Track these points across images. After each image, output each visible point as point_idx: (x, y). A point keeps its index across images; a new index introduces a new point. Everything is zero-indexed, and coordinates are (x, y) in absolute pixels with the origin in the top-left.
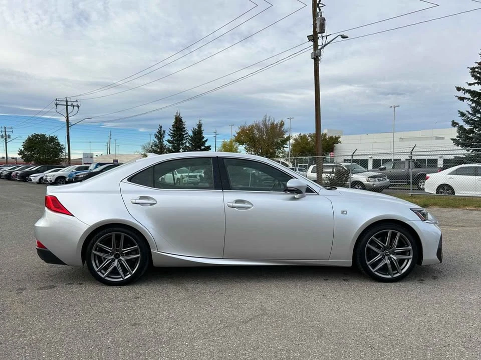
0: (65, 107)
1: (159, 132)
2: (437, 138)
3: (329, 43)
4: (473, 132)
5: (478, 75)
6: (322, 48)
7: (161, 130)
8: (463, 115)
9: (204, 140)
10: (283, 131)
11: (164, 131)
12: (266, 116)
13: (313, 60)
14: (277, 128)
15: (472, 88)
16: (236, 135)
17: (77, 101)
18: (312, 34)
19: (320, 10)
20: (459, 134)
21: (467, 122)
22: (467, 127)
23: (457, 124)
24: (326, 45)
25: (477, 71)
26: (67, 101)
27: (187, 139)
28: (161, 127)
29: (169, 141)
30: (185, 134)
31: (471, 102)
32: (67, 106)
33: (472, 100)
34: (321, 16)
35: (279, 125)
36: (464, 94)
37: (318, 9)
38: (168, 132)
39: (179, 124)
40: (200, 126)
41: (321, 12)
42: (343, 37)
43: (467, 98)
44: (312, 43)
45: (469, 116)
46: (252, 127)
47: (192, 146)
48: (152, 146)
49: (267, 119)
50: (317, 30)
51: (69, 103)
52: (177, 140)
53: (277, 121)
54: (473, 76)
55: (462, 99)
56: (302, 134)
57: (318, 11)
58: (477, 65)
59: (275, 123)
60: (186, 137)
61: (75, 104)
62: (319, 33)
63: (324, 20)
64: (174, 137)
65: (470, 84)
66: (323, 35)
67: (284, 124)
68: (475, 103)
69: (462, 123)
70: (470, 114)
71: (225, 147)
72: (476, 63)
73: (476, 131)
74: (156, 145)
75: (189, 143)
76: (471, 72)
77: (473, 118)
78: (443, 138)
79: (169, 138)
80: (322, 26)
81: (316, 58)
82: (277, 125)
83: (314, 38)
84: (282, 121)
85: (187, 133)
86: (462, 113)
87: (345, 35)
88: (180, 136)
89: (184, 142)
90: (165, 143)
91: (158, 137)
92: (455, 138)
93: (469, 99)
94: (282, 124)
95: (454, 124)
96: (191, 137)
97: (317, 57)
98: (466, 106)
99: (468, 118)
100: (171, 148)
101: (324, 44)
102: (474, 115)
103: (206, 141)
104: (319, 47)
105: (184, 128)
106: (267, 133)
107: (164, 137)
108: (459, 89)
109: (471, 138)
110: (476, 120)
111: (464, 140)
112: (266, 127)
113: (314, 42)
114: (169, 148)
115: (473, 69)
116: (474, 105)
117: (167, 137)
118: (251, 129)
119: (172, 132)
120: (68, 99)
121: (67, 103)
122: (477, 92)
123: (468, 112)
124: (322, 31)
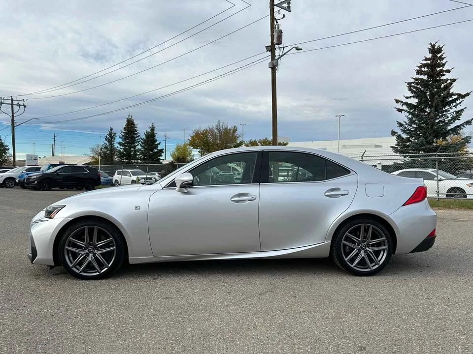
0: (11, 106)
1: (110, 134)
2: (377, 146)
3: (285, 54)
4: (410, 141)
5: (414, 89)
6: (279, 58)
7: (112, 132)
8: (401, 125)
9: (157, 143)
10: (236, 136)
11: (115, 134)
12: (219, 121)
13: (271, 69)
14: (230, 133)
15: (409, 101)
16: (190, 138)
17: (23, 100)
18: (270, 44)
19: (277, 22)
20: (398, 142)
21: (404, 132)
22: (405, 136)
23: (396, 133)
24: (282, 55)
25: (413, 86)
26: (12, 100)
27: (139, 142)
28: (111, 130)
29: (120, 143)
30: (137, 137)
31: (408, 114)
32: (12, 105)
33: (408, 112)
34: (278, 28)
35: (232, 131)
36: (402, 106)
37: (275, 21)
38: (119, 134)
39: (130, 127)
40: (153, 129)
41: (279, 25)
42: (298, 49)
43: (404, 110)
44: (269, 53)
45: (406, 126)
46: (207, 131)
47: (145, 148)
48: (101, 149)
49: (221, 124)
50: (274, 41)
51: (15, 102)
52: (128, 143)
53: (230, 127)
54: (410, 90)
55: (400, 110)
56: (253, 140)
57: (275, 23)
58: (412, 80)
59: (228, 128)
60: (137, 140)
61: (21, 103)
62: (276, 44)
63: (281, 32)
64: (125, 139)
65: (407, 98)
66: (281, 46)
67: (237, 129)
68: (412, 115)
69: (400, 133)
70: (407, 124)
71: (179, 150)
72: (412, 78)
73: (412, 139)
74: (106, 148)
75: (141, 146)
76: (408, 87)
77: (410, 128)
78: (381, 146)
79: (121, 140)
80: (280, 37)
81: (274, 68)
82: (230, 130)
83: (271, 49)
84: (235, 127)
85: (139, 136)
86: (400, 123)
87: (300, 47)
88: (131, 139)
89: (136, 144)
90: (116, 145)
91: (109, 140)
92: (394, 146)
93: (406, 110)
94: (235, 130)
95: (393, 133)
96: (144, 140)
97: (275, 66)
98: (404, 118)
99: (405, 128)
100: (122, 150)
101: (281, 55)
102: (410, 125)
103: (159, 144)
104: (276, 58)
105: (136, 131)
106: (220, 138)
107: (114, 139)
108: (397, 101)
109: (408, 146)
110: (412, 130)
111: (402, 148)
112: (220, 132)
113: (272, 52)
114: (120, 151)
115: (409, 84)
116: (410, 116)
117: (118, 139)
118: (205, 133)
119: (123, 134)
120: (14, 98)
121: (12, 102)
122: (413, 105)
123: (405, 122)
124: (280, 43)
